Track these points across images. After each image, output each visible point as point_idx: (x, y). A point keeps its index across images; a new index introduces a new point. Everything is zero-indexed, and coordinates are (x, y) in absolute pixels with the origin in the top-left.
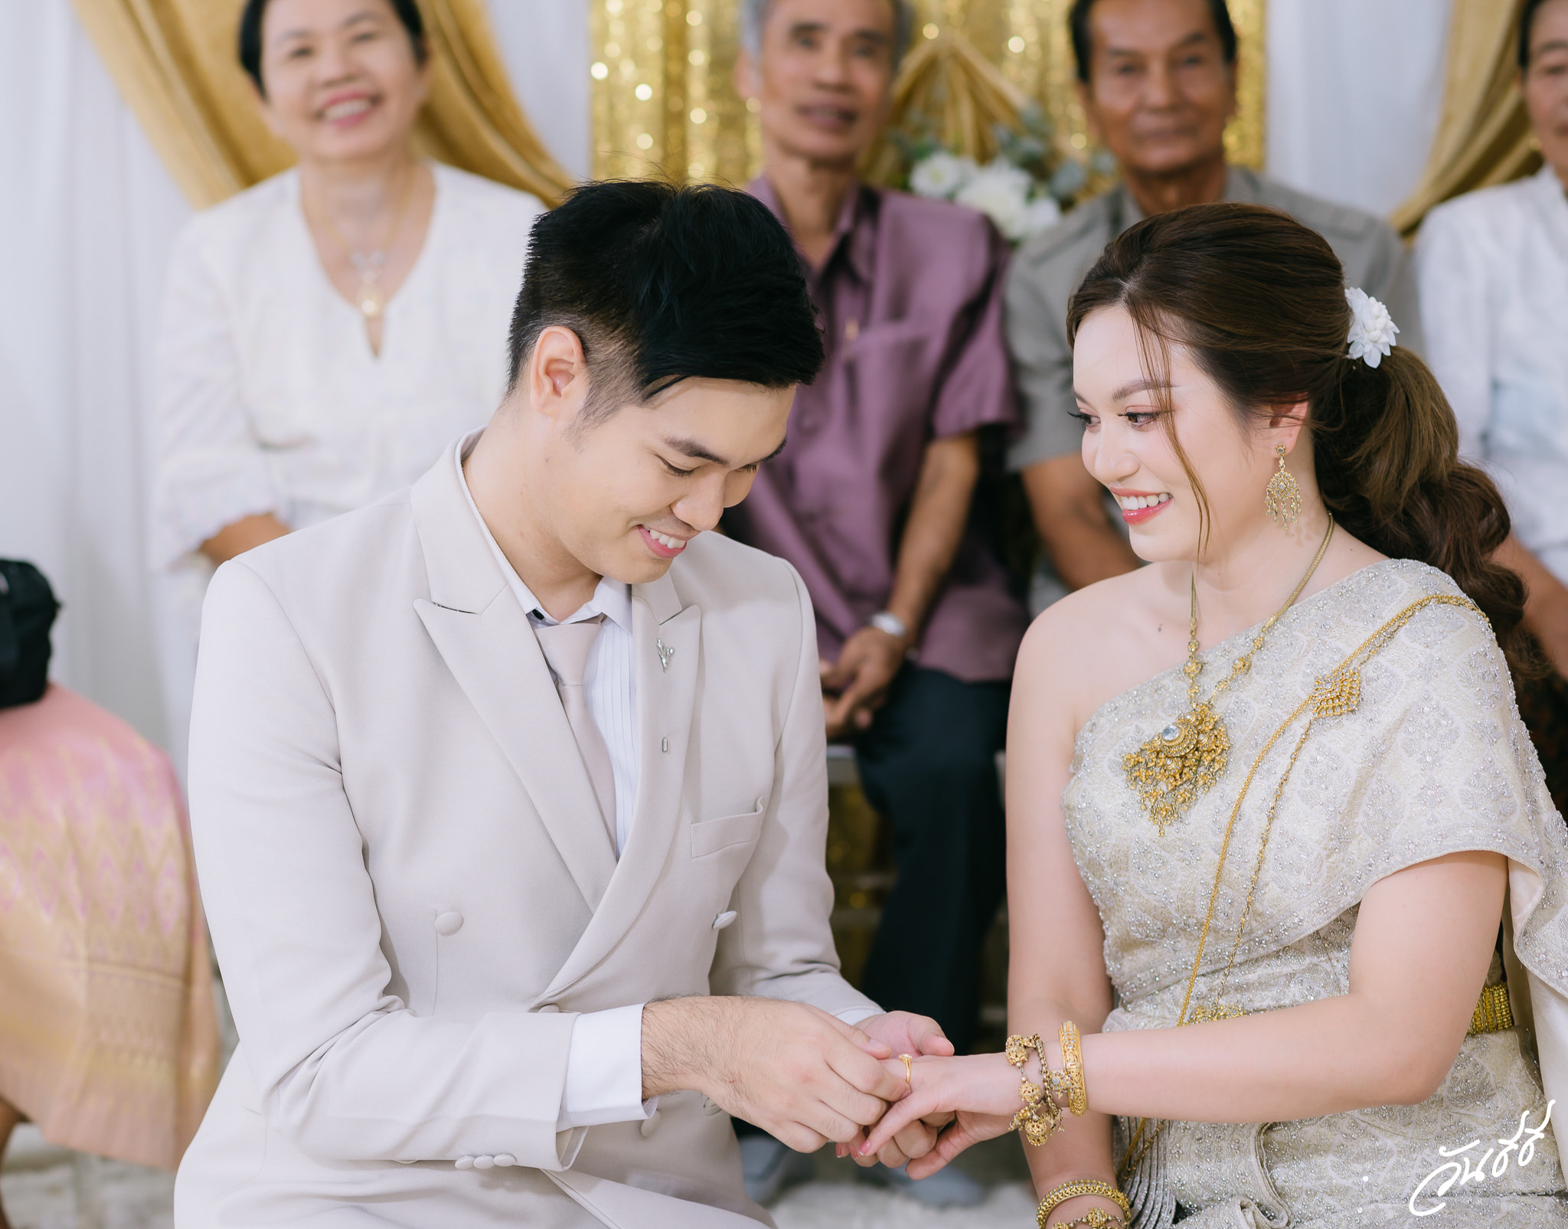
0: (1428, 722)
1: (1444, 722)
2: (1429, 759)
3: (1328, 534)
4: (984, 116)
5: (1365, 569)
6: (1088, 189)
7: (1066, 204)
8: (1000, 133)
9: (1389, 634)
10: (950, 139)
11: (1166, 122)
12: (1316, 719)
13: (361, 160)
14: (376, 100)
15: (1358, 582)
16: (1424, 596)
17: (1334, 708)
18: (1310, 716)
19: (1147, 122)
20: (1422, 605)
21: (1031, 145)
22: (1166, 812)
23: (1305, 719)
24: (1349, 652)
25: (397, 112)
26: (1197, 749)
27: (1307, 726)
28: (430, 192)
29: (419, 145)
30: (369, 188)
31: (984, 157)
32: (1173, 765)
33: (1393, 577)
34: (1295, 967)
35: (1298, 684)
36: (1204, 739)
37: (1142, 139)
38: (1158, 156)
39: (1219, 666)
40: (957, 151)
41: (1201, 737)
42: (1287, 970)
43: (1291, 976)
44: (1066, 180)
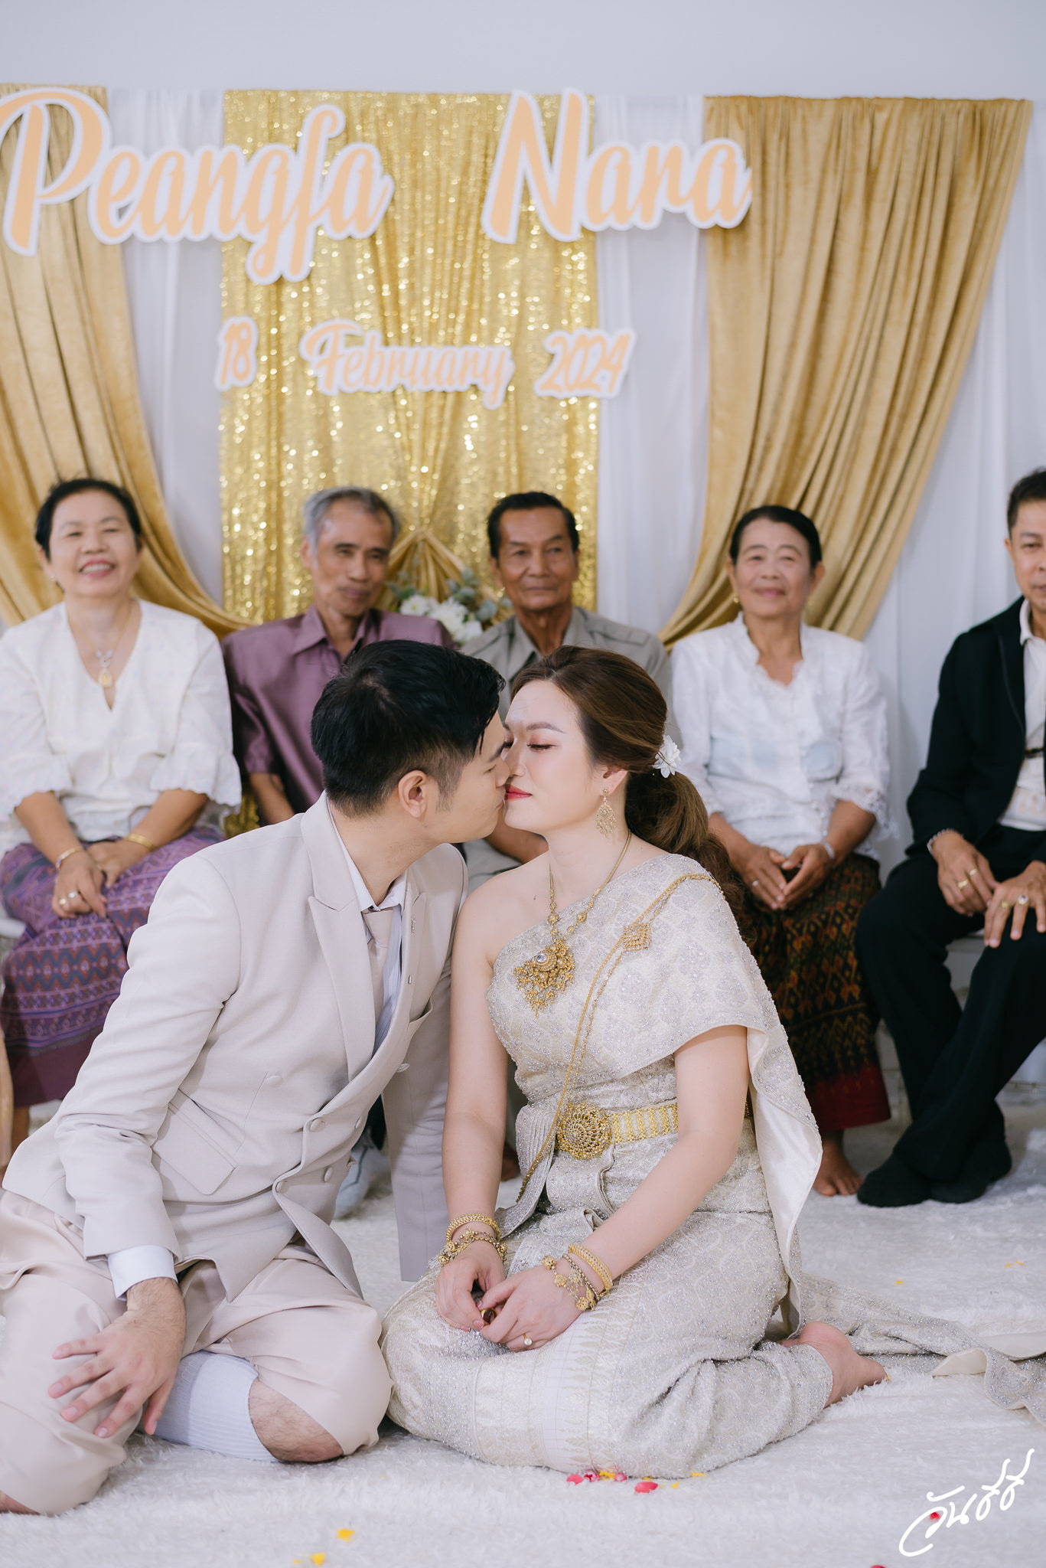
0: (692, 954)
1: (701, 954)
2: (695, 975)
3: (628, 839)
4: (442, 575)
5: (648, 861)
6: (498, 615)
7: (486, 624)
8: (451, 583)
9: (664, 901)
10: (423, 588)
11: (540, 583)
12: (625, 952)
13: (102, 598)
14: (113, 566)
15: (644, 869)
16: (681, 875)
17: (636, 945)
18: (621, 950)
19: (530, 582)
20: (682, 880)
21: (467, 591)
22: (541, 1003)
23: (619, 951)
24: (641, 911)
25: (124, 573)
26: (556, 967)
27: (620, 954)
28: (139, 615)
29: (133, 592)
30: (104, 614)
31: (442, 598)
32: (543, 977)
33: (664, 865)
34: (623, 1087)
35: (612, 931)
36: (560, 962)
37: (527, 590)
38: (535, 601)
39: (567, 921)
40: (426, 594)
41: (559, 961)
42: (618, 1088)
43: (621, 1092)
44: (485, 612)
